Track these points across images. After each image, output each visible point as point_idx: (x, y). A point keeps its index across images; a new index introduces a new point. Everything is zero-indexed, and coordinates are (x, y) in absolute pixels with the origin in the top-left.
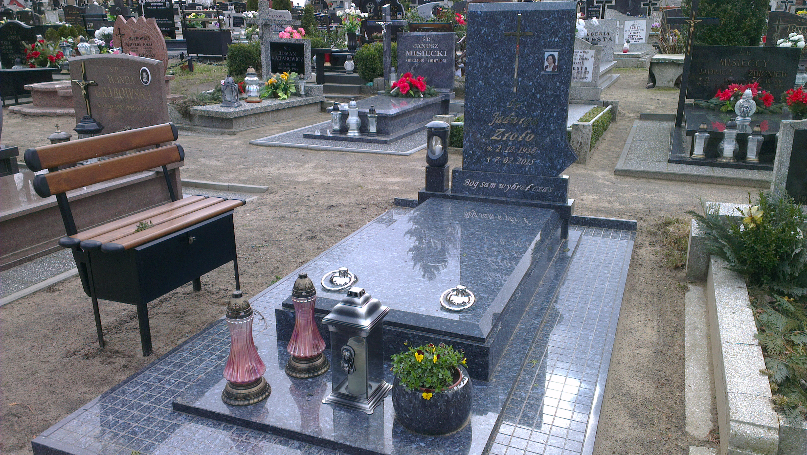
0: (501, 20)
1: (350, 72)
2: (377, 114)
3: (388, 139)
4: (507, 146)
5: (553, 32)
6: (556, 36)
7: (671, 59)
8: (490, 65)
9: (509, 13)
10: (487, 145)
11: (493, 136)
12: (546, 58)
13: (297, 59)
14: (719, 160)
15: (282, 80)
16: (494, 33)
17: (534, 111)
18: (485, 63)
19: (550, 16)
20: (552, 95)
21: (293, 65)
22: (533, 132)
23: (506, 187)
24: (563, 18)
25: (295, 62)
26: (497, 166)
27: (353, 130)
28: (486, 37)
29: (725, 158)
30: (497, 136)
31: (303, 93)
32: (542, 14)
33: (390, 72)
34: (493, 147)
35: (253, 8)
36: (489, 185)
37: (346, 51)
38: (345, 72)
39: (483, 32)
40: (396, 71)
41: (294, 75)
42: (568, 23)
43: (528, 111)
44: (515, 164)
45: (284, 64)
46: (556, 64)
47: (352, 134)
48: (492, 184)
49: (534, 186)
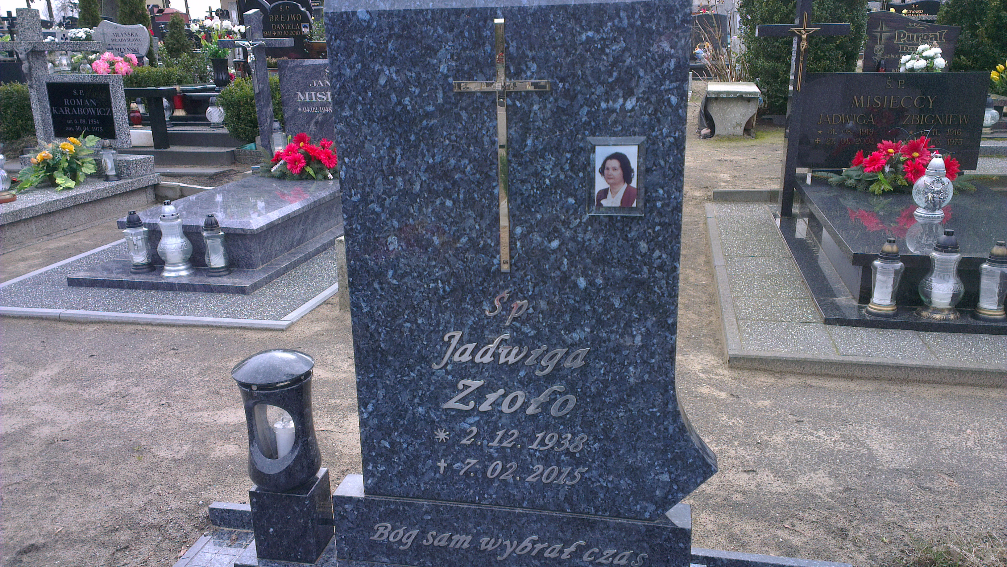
0: (440, 40)
1: (217, 126)
2: (223, 229)
3: (246, 283)
4: (497, 429)
5: (617, 79)
6: (629, 93)
7: (737, 92)
8: (417, 187)
9: (463, 18)
10: (433, 425)
11: (448, 398)
12: (598, 165)
13: (99, 112)
14: (925, 314)
15: (63, 154)
16: (421, 85)
17: (570, 329)
18: (400, 181)
19: (602, 23)
20: (626, 279)
21: (94, 121)
22: (571, 388)
23: (503, 548)
24: (650, 32)
25: (96, 117)
26: (469, 486)
27: (174, 265)
28: (393, 96)
29: (937, 310)
30: (461, 401)
31: (111, 172)
32: (578, 20)
33: (272, 131)
34: (451, 429)
35: (88, 24)
36: (450, 539)
37: (212, 90)
38: (209, 125)
39: (382, 81)
40: (283, 129)
41: (92, 141)
42: (666, 46)
43: (552, 328)
44: (523, 480)
45: (76, 122)
46: (634, 184)
47: (173, 274)
48: (456, 537)
49: (588, 547)
